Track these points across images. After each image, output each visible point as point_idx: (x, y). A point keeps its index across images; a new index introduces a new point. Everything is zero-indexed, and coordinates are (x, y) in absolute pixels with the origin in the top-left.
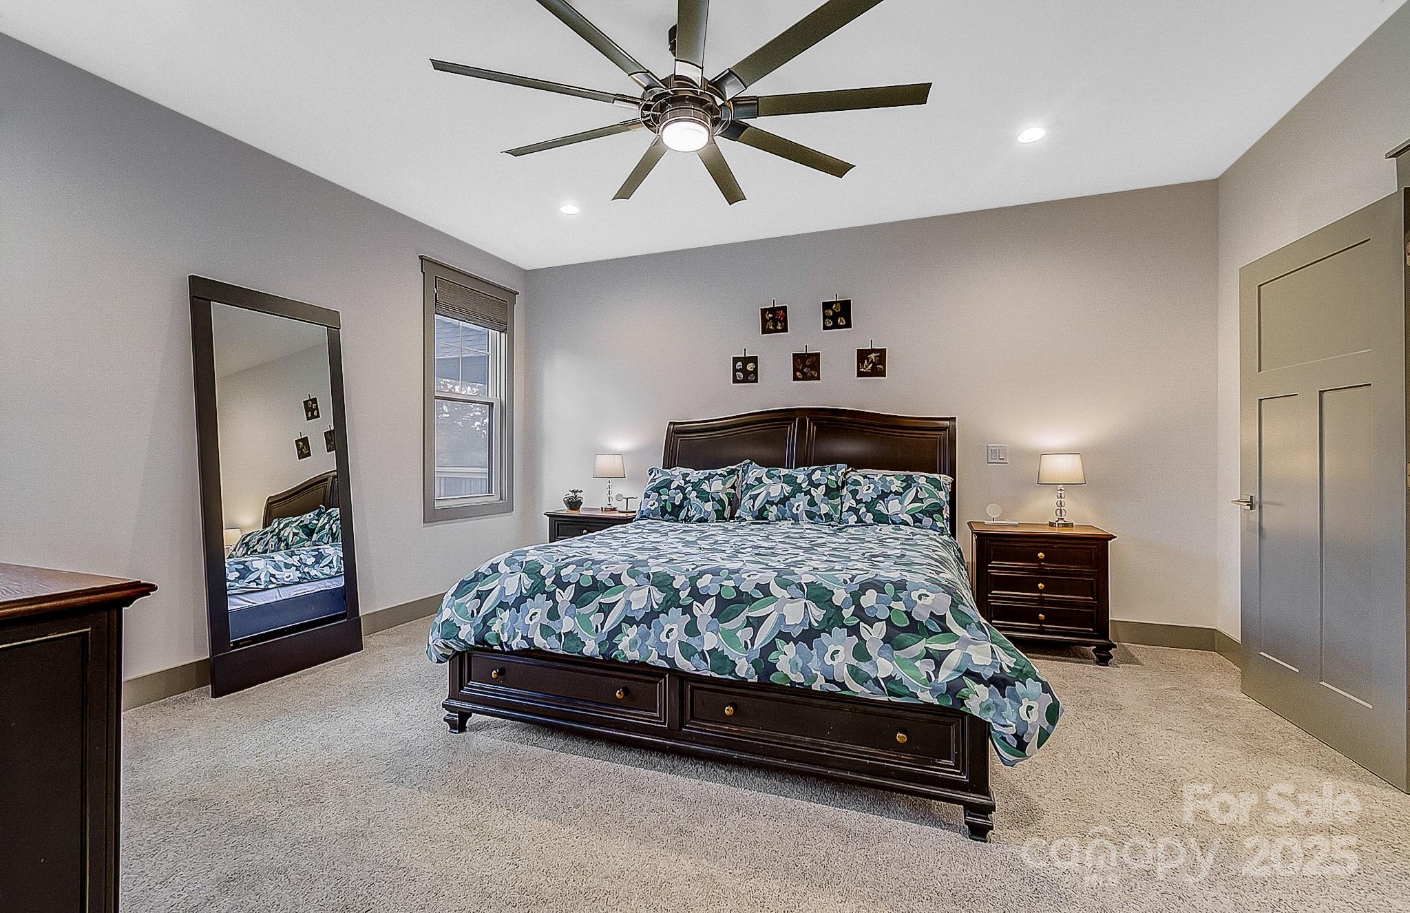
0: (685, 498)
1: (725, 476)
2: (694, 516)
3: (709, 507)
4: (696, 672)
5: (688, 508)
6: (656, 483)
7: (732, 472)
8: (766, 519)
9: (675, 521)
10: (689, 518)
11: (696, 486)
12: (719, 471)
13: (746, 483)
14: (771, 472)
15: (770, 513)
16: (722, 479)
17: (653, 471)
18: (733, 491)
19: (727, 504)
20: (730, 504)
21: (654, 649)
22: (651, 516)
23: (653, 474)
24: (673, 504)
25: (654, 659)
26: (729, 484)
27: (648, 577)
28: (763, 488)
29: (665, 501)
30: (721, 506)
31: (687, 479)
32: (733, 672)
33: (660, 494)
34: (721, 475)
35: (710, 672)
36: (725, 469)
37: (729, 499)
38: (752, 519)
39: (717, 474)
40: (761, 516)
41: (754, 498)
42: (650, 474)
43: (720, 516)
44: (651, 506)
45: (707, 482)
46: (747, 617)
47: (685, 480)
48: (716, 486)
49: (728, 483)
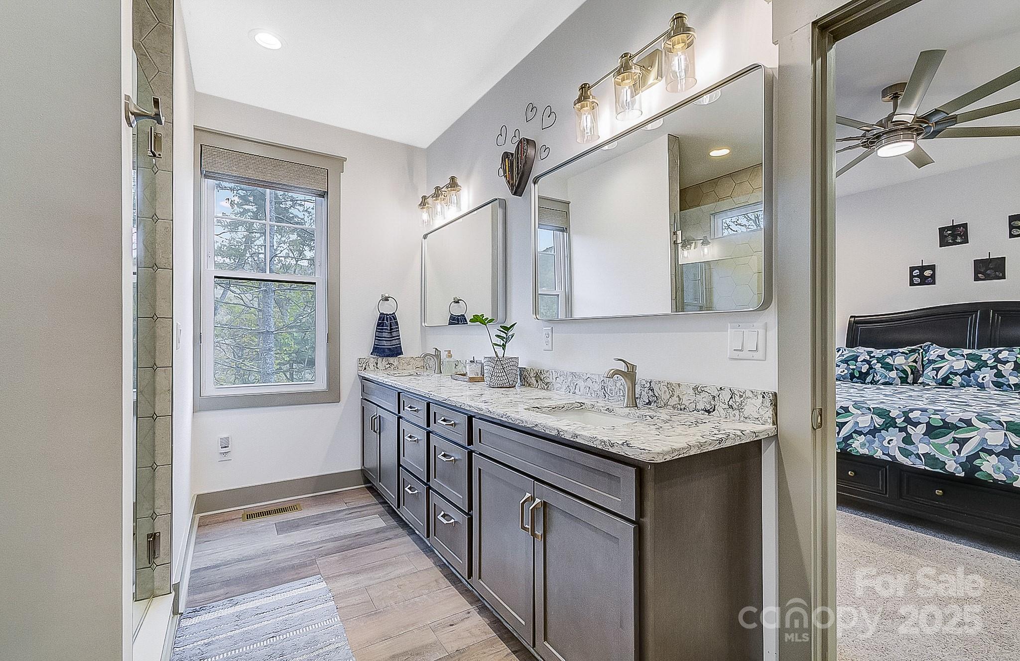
0: (871, 368)
1: (907, 354)
2: (879, 380)
3: (893, 374)
4: (913, 466)
5: (874, 375)
6: (844, 358)
7: (914, 351)
8: (951, 385)
9: (862, 383)
10: (875, 381)
11: (879, 360)
12: (901, 350)
13: (928, 359)
14: (953, 351)
15: (953, 381)
16: (904, 356)
17: (840, 350)
18: (914, 364)
19: (909, 374)
20: (912, 373)
21: (879, 450)
22: (842, 379)
23: (841, 352)
24: (860, 372)
25: (879, 454)
26: (912, 359)
27: (869, 409)
28: (946, 363)
29: (853, 369)
30: (904, 374)
31: (872, 355)
32: (943, 468)
33: (848, 365)
34: (903, 353)
35: (924, 467)
36: (906, 348)
37: (912, 370)
38: (936, 384)
39: (899, 352)
40: (945, 382)
41: (938, 370)
42: (838, 352)
43: (904, 381)
44: (841, 372)
45: (890, 357)
46: (953, 437)
47: (870, 356)
48: (899, 360)
49: (910, 359)
